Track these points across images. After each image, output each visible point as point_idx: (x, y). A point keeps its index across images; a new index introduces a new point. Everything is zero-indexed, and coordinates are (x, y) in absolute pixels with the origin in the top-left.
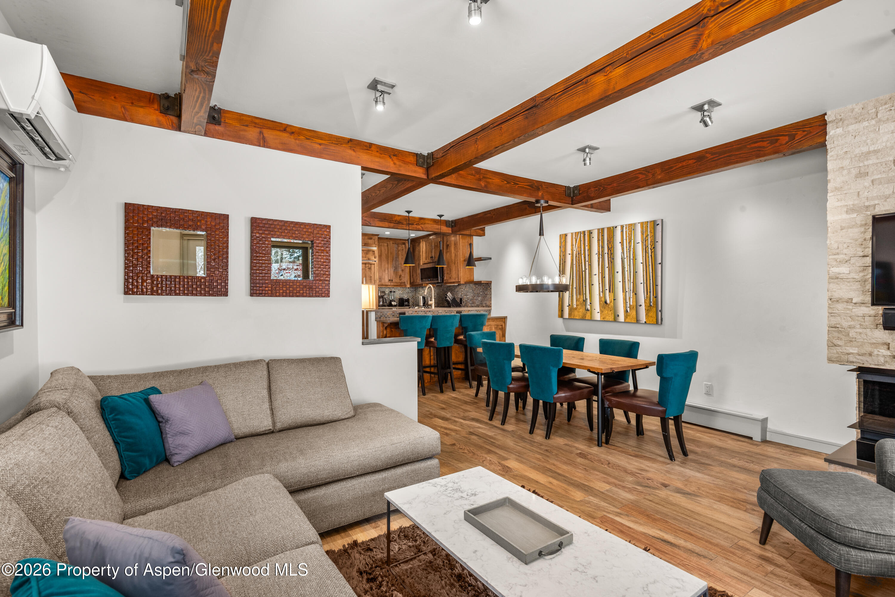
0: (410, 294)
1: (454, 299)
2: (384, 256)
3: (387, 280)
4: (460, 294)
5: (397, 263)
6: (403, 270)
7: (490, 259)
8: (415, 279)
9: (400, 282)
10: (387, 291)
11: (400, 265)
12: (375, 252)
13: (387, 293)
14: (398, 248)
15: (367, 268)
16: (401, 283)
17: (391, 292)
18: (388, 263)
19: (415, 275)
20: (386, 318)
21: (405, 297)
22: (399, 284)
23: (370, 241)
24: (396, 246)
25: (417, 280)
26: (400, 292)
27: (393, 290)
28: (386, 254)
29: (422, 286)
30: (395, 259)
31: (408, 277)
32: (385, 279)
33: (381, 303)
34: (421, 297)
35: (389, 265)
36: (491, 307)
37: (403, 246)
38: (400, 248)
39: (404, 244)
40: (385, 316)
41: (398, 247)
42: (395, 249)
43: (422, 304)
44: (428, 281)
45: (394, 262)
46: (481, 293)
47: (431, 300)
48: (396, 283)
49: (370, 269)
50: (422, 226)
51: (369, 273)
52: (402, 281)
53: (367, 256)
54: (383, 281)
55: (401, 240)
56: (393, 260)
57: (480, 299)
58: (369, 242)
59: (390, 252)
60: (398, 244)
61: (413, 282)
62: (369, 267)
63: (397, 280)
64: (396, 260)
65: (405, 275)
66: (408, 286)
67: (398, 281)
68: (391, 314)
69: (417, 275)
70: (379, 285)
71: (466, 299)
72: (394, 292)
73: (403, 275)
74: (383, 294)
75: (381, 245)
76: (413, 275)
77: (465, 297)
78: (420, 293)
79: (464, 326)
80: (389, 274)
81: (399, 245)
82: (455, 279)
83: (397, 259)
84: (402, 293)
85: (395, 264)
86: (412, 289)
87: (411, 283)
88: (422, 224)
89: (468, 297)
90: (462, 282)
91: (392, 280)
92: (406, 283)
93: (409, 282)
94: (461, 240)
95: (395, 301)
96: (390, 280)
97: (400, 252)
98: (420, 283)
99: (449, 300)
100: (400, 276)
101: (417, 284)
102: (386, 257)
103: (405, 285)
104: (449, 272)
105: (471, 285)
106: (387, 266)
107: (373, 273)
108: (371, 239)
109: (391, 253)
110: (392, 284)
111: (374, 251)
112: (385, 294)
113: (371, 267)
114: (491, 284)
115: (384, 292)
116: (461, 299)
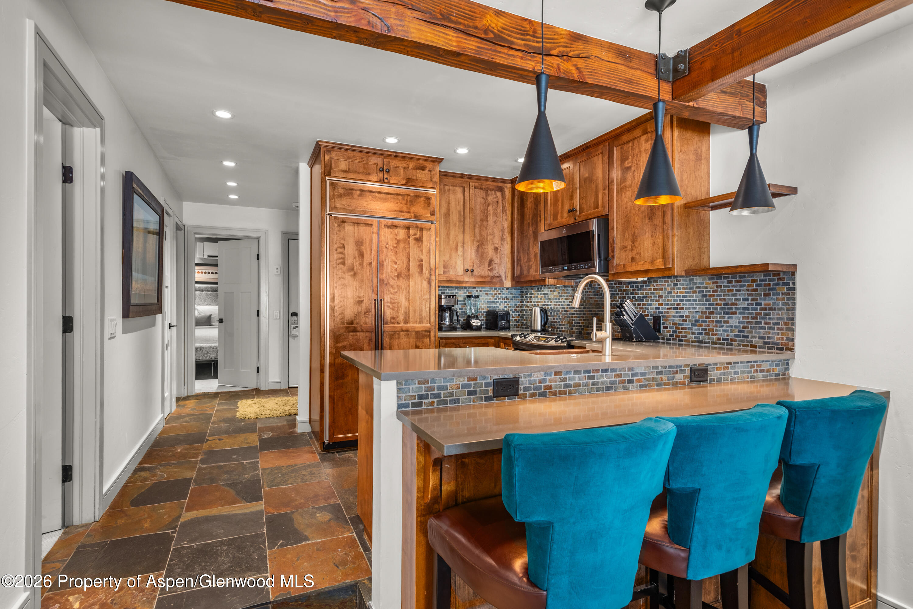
0: (511, 303)
1: (641, 319)
2: (454, 217)
3: (460, 270)
4: (655, 305)
5: (484, 233)
6: (496, 249)
7: (794, 191)
8: (525, 269)
9: (491, 274)
10: (461, 295)
11: (490, 237)
12: (433, 200)
13: (461, 298)
14: (485, 199)
15: (411, 240)
16: (492, 277)
17: (469, 297)
18: (464, 232)
19: (524, 259)
20: (445, 402)
21: (500, 307)
22: (487, 280)
23: (421, 175)
24: (482, 193)
25: (529, 269)
26: (490, 297)
27: (474, 293)
28: (460, 212)
29: (539, 283)
30: (479, 223)
31: (509, 265)
32: (455, 267)
33: (447, 322)
34: (538, 310)
35: (467, 236)
36: (792, 349)
37: (499, 194)
38: (490, 199)
39: (501, 189)
40: (438, 396)
41: (487, 195)
42: (479, 200)
43: (539, 327)
44: (563, 270)
45: (477, 231)
46: (742, 304)
47: (599, 328)
48: (482, 277)
49: (419, 240)
50: (581, 63)
51: (417, 250)
52: (495, 273)
53: (413, 209)
54: (451, 273)
55: (493, 180)
56: (474, 226)
57: (735, 321)
58: (419, 175)
59: (468, 206)
60: (486, 190)
61: (519, 277)
62: (418, 236)
63: (481, 271)
64: (482, 227)
65: (500, 259)
66: (508, 284)
67: (486, 274)
68: (464, 386)
69: (529, 260)
70: (440, 281)
71: (676, 320)
72: (477, 297)
73: (496, 260)
74: (451, 302)
75: (449, 190)
76: (519, 260)
77: (673, 313)
78: (534, 299)
79: (798, 460)
80: (467, 255)
81: (489, 192)
82: (652, 262)
83: (485, 223)
84: (493, 299)
85: (481, 235)
86: (514, 292)
87: (513, 278)
88: (578, 57)
89: (685, 313)
90: (678, 270)
91: (472, 271)
92: (503, 278)
93: (509, 275)
94: (677, 144)
95: (477, 318)
96: (467, 270)
97: (490, 208)
98: (538, 278)
99: (629, 321)
100: (491, 262)
101: (529, 279)
102: (459, 219)
103: (502, 282)
104: (629, 243)
105: (698, 280)
106: (460, 238)
107: (425, 252)
108: (422, 168)
109: (471, 210)
110: (472, 279)
111: (428, 199)
112: (456, 302)
113: (422, 235)
114: (793, 274)
115: (454, 297)
116: (657, 320)
